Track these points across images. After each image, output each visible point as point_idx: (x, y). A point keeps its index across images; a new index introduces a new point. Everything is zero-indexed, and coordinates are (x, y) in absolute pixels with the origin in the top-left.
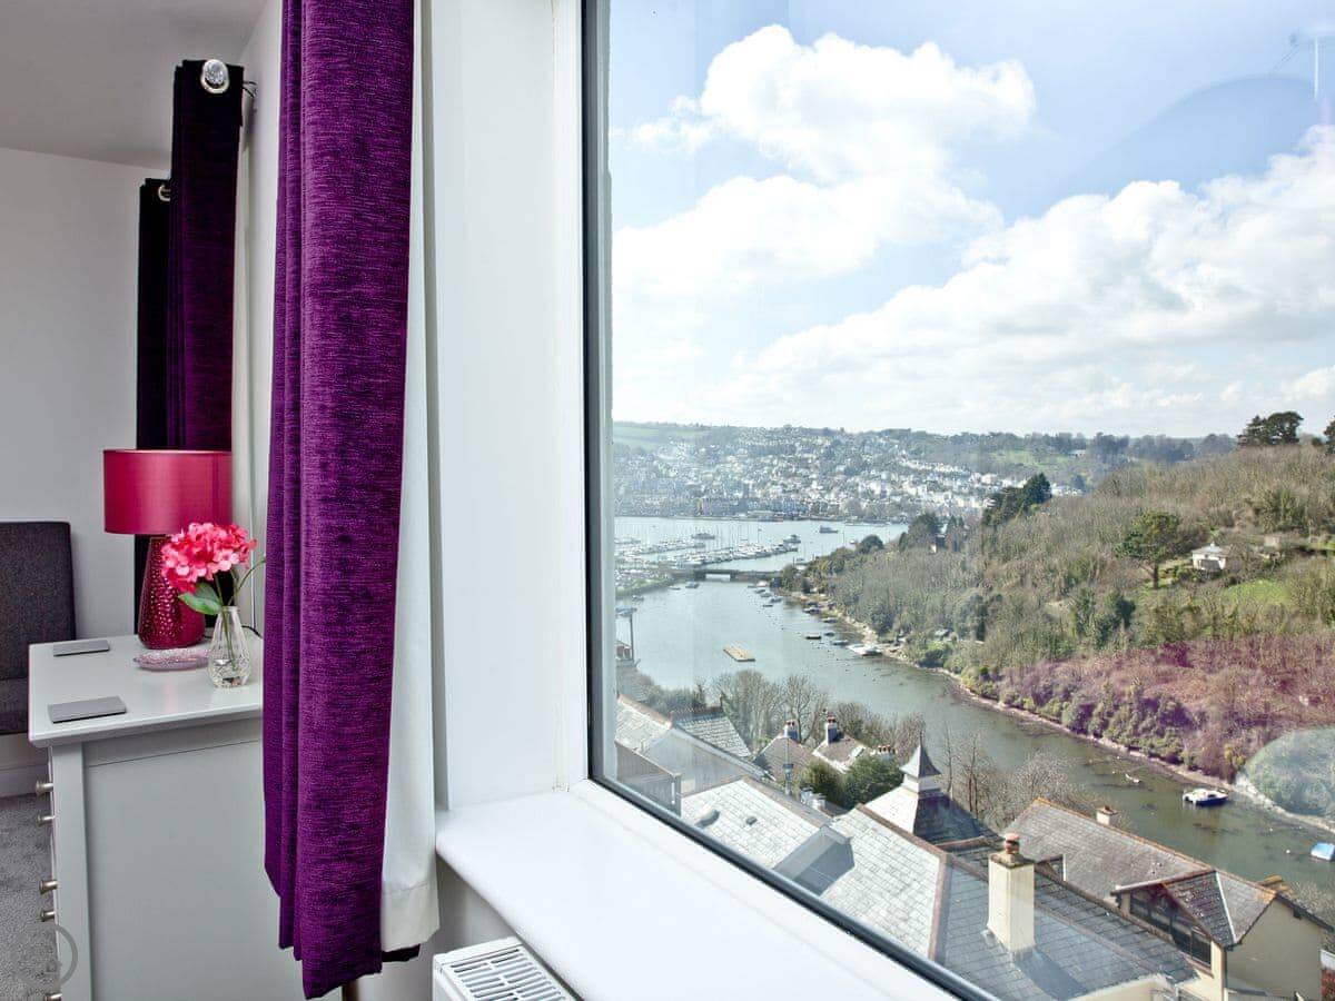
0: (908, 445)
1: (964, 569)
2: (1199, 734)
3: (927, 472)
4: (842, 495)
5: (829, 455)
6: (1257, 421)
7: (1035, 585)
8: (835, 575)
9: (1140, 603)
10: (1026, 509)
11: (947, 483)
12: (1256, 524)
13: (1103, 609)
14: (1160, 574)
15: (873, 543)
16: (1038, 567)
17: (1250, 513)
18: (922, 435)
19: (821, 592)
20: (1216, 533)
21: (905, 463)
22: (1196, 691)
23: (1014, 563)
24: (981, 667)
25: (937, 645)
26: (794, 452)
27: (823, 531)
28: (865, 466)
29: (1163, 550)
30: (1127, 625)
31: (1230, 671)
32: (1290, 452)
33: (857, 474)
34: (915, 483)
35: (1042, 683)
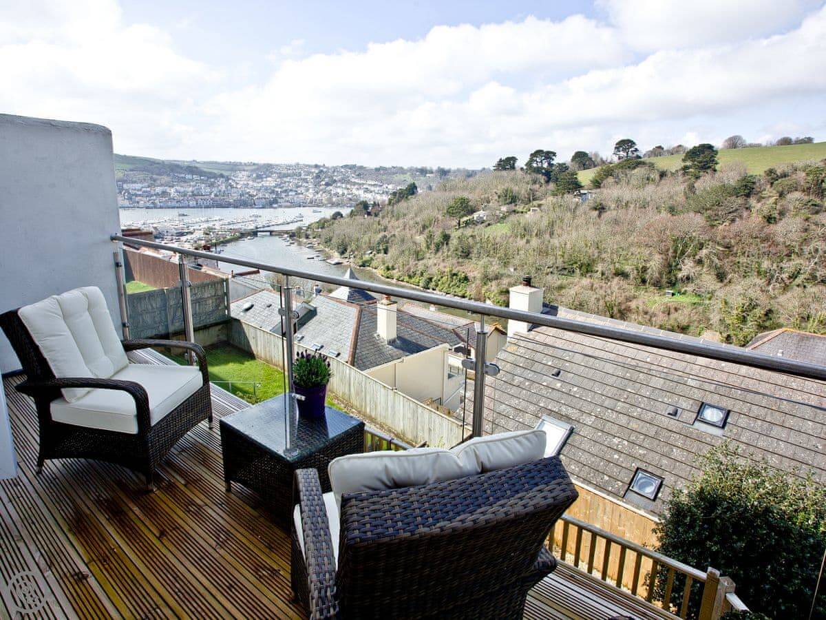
0: (355, 172)
1: (379, 224)
2: (473, 285)
3: (363, 184)
4: (324, 195)
5: (318, 176)
6: (501, 160)
7: (410, 230)
8: (320, 230)
9: (452, 235)
10: (406, 198)
11: (372, 189)
12: (498, 202)
13: (438, 238)
14: (461, 223)
15: (338, 215)
16: (411, 222)
17: (497, 198)
18: (361, 168)
19: (314, 238)
20: (483, 206)
21: (353, 180)
22: (473, 269)
23: (401, 221)
24: (386, 265)
25: (367, 257)
26: (301, 175)
27: (314, 212)
28: (335, 181)
29: (462, 213)
30: (447, 244)
31: (485, 260)
32: (512, 173)
33: (331, 185)
34: (358, 189)
35: (412, 270)
